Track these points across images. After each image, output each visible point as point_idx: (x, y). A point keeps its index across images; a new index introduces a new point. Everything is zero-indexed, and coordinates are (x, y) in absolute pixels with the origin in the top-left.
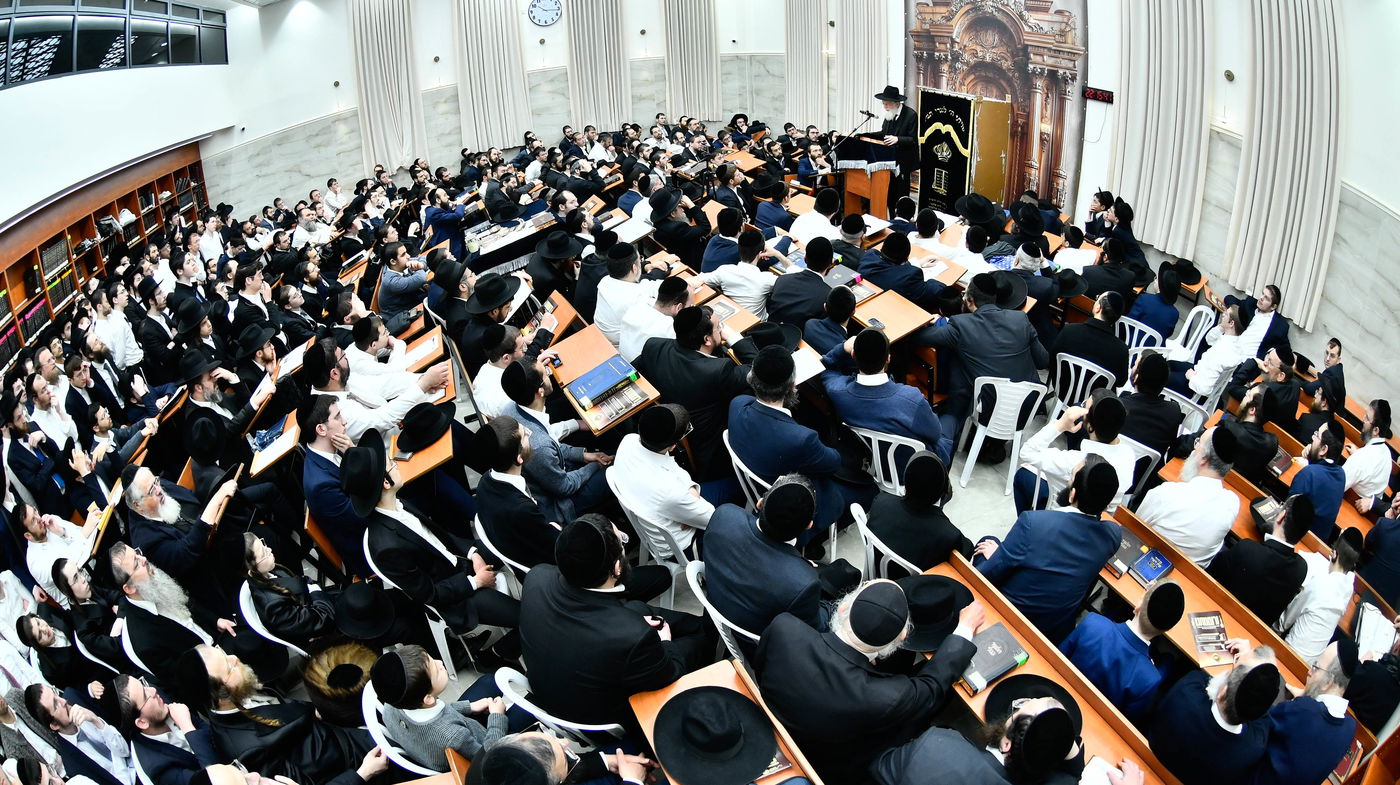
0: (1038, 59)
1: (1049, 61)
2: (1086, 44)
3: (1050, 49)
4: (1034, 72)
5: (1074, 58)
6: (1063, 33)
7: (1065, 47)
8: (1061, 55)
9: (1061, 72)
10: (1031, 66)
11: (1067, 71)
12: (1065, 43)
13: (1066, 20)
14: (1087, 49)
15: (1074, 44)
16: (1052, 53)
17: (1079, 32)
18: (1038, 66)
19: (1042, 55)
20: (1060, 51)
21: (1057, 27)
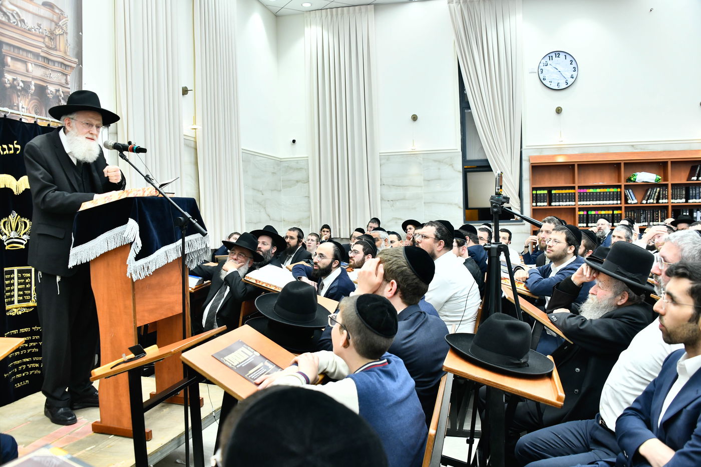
0: (19, 67)
1: (38, 72)
2: (79, 55)
3: (37, 55)
4: (13, 87)
5: (66, 72)
6: (52, 36)
7: (56, 56)
8: (50, 65)
9: (51, 89)
10: (8, 77)
11: (61, 89)
12: (55, 49)
13: (55, 18)
14: (80, 62)
15: (65, 53)
16: (40, 62)
17: (71, 37)
18: (20, 78)
19: (25, 62)
20: (49, 60)
21: (46, 25)
